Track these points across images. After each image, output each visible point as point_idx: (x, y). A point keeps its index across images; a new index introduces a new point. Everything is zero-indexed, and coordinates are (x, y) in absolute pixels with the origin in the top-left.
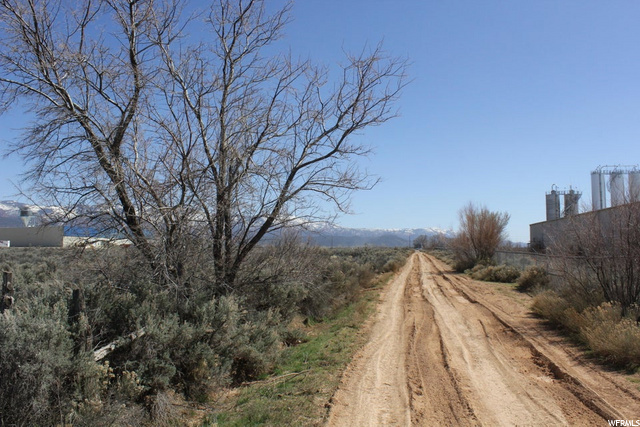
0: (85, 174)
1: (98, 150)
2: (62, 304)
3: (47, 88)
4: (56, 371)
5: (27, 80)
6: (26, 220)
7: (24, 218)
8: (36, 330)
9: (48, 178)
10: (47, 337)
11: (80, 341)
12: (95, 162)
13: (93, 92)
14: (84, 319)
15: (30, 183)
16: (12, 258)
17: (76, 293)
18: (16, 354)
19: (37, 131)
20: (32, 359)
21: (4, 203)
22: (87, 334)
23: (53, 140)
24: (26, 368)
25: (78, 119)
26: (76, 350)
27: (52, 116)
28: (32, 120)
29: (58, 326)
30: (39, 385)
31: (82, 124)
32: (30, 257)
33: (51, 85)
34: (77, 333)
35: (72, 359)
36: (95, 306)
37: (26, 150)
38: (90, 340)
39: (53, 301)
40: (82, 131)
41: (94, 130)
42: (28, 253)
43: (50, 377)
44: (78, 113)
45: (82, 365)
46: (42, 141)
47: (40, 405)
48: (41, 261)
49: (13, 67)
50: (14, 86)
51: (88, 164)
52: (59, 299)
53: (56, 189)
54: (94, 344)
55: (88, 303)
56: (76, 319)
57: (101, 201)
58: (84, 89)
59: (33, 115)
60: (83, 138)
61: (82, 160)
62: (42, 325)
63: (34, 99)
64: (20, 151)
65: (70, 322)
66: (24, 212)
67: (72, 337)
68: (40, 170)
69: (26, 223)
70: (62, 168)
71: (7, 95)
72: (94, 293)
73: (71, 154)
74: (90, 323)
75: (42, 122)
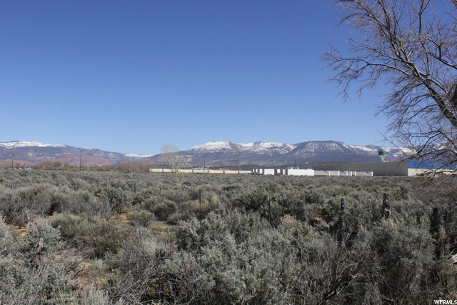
0: (431, 122)
1: (441, 104)
2: (425, 219)
3: (399, 64)
4: (425, 266)
5: (386, 62)
6: (383, 158)
7: (381, 156)
8: (410, 235)
9: (405, 128)
10: (418, 240)
11: (440, 246)
12: (438, 113)
13: (433, 60)
14: (442, 230)
15: (393, 132)
16: (376, 184)
17: (435, 210)
18: (398, 250)
19: (397, 94)
20: (409, 255)
21: (367, 146)
22: (445, 242)
23: (407, 100)
24: (405, 260)
25: (424, 83)
26: (438, 253)
27: (404, 84)
28: (390, 89)
29: (425, 233)
30: (414, 275)
31: (427, 86)
32: (387, 182)
33: (403, 61)
34: (437, 240)
35: (434, 259)
36: (450, 221)
37: (390, 109)
38: (448, 246)
39: (419, 215)
40: (426, 91)
41: (437, 89)
42: (386, 180)
43: (422, 270)
44: (423, 78)
45: (444, 264)
46: (399, 101)
47: (414, 288)
48: (396, 186)
49: (377, 54)
50: (379, 67)
51: (431, 115)
52: (423, 214)
53: (410, 135)
54: (451, 250)
55: (444, 219)
56: (437, 230)
58: (425, 61)
59: (391, 85)
60: (428, 96)
61: (428, 112)
62: (415, 231)
63: (391, 74)
64: (385, 111)
65: (431, 232)
66: (381, 153)
67: (434, 243)
68: (400, 122)
69: (383, 159)
70: (414, 120)
71: (375, 74)
72: (449, 212)
73: (420, 109)
74: (447, 233)
75: (398, 89)
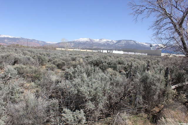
0: (170, 34)
1: (175, 26)
2: (163, 72)
4: (161, 89)
5: (154, 7)
6: (152, 48)
7: (151, 47)
8: (156, 77)
9: (160, 35)
10: (159, 79)
11: (167, 82)
12: (174, 30)
13: (174, 8)
14: (169, 76)
15: (155, 37)
16: (148, 58)
17: (167, 68)
18: (151, 83)
19: (157, 22)
20: (155, 85)
21: (146, 43)
22: (170, 81)
23: (161, 24)
24: (153, 87)
25: (169, 17)
26: (166, 85)
27: (161, 17)
28: (155, 19)
29: (162, 77)
30: (156, 92)
31: (170, 18)
32: (152, 58)
33: (161, 8)
34: (167, 80)
35: (165, 87)
36: (173, 73)
37: (154, 28)
38: (170, 83)
39: (161, 70)
40: (170, 21)
41: (174, 20)
42: (152, 57)
43: (159, 91)
44: (169, 15)
45: (168, 89)
46: (158, 25)
47: (156, 97)
48: (156, 60)
49: (151, 4)
50: (151, 10)
51: (171, 31)
52: (162, 70)
53: (162, 38)
54: (172, 84)
55: (171, 72)
56: (167, 76)
57: (175, 42)
58: (171, 8)
59: (156, 18)
60: (170, 23)
61: (170, 29)
62: (158, 76)
63: (156, 13)
64: (152, 28)
65: (165, 77)
66: (151, 46)
67: (165, 81)
68: (158, 33)
69: (152, 49)
70: (164, 32)
71: (149, 12)
72: (173, 69)
73: (166, 28)
74: (171, 78)
75: (158, 19)
